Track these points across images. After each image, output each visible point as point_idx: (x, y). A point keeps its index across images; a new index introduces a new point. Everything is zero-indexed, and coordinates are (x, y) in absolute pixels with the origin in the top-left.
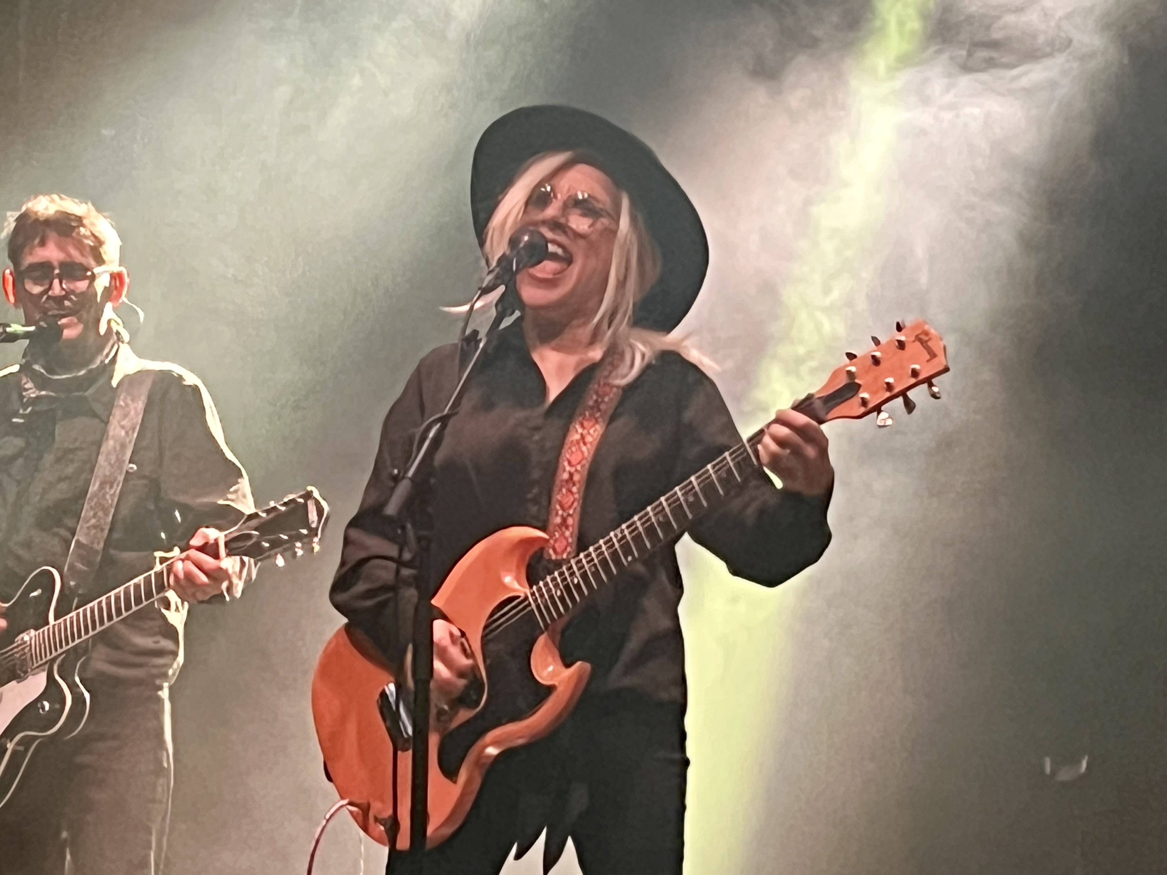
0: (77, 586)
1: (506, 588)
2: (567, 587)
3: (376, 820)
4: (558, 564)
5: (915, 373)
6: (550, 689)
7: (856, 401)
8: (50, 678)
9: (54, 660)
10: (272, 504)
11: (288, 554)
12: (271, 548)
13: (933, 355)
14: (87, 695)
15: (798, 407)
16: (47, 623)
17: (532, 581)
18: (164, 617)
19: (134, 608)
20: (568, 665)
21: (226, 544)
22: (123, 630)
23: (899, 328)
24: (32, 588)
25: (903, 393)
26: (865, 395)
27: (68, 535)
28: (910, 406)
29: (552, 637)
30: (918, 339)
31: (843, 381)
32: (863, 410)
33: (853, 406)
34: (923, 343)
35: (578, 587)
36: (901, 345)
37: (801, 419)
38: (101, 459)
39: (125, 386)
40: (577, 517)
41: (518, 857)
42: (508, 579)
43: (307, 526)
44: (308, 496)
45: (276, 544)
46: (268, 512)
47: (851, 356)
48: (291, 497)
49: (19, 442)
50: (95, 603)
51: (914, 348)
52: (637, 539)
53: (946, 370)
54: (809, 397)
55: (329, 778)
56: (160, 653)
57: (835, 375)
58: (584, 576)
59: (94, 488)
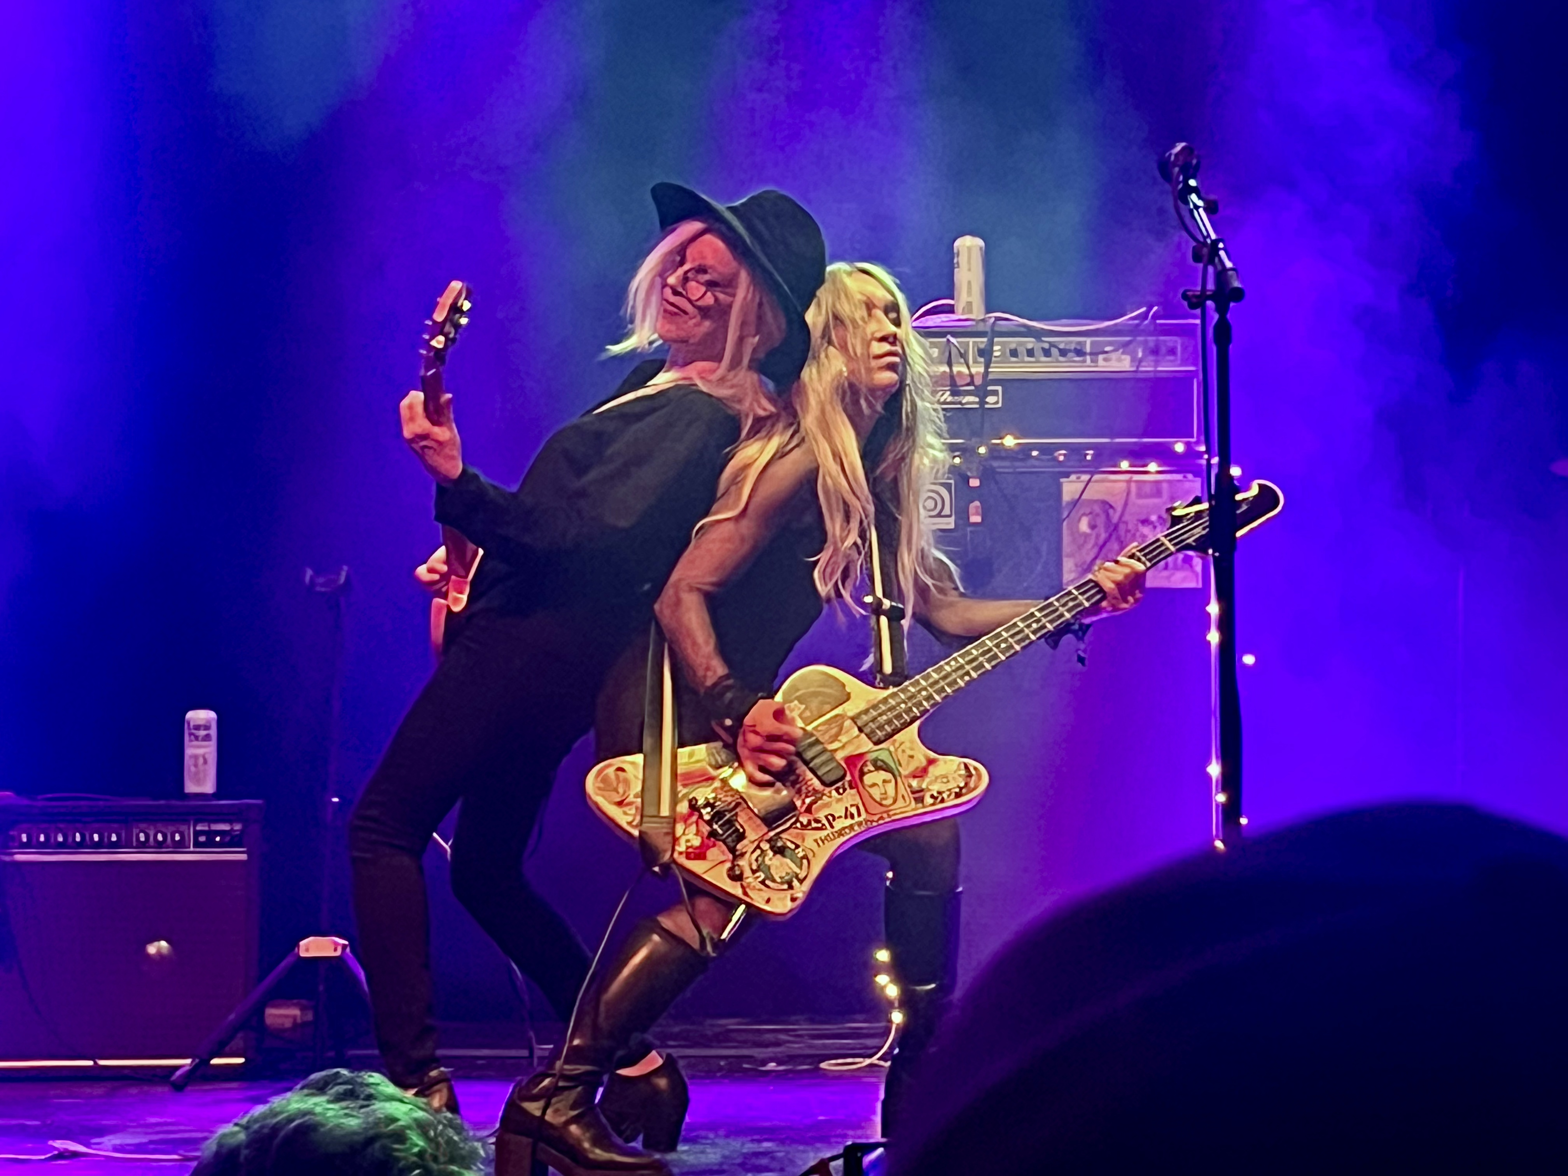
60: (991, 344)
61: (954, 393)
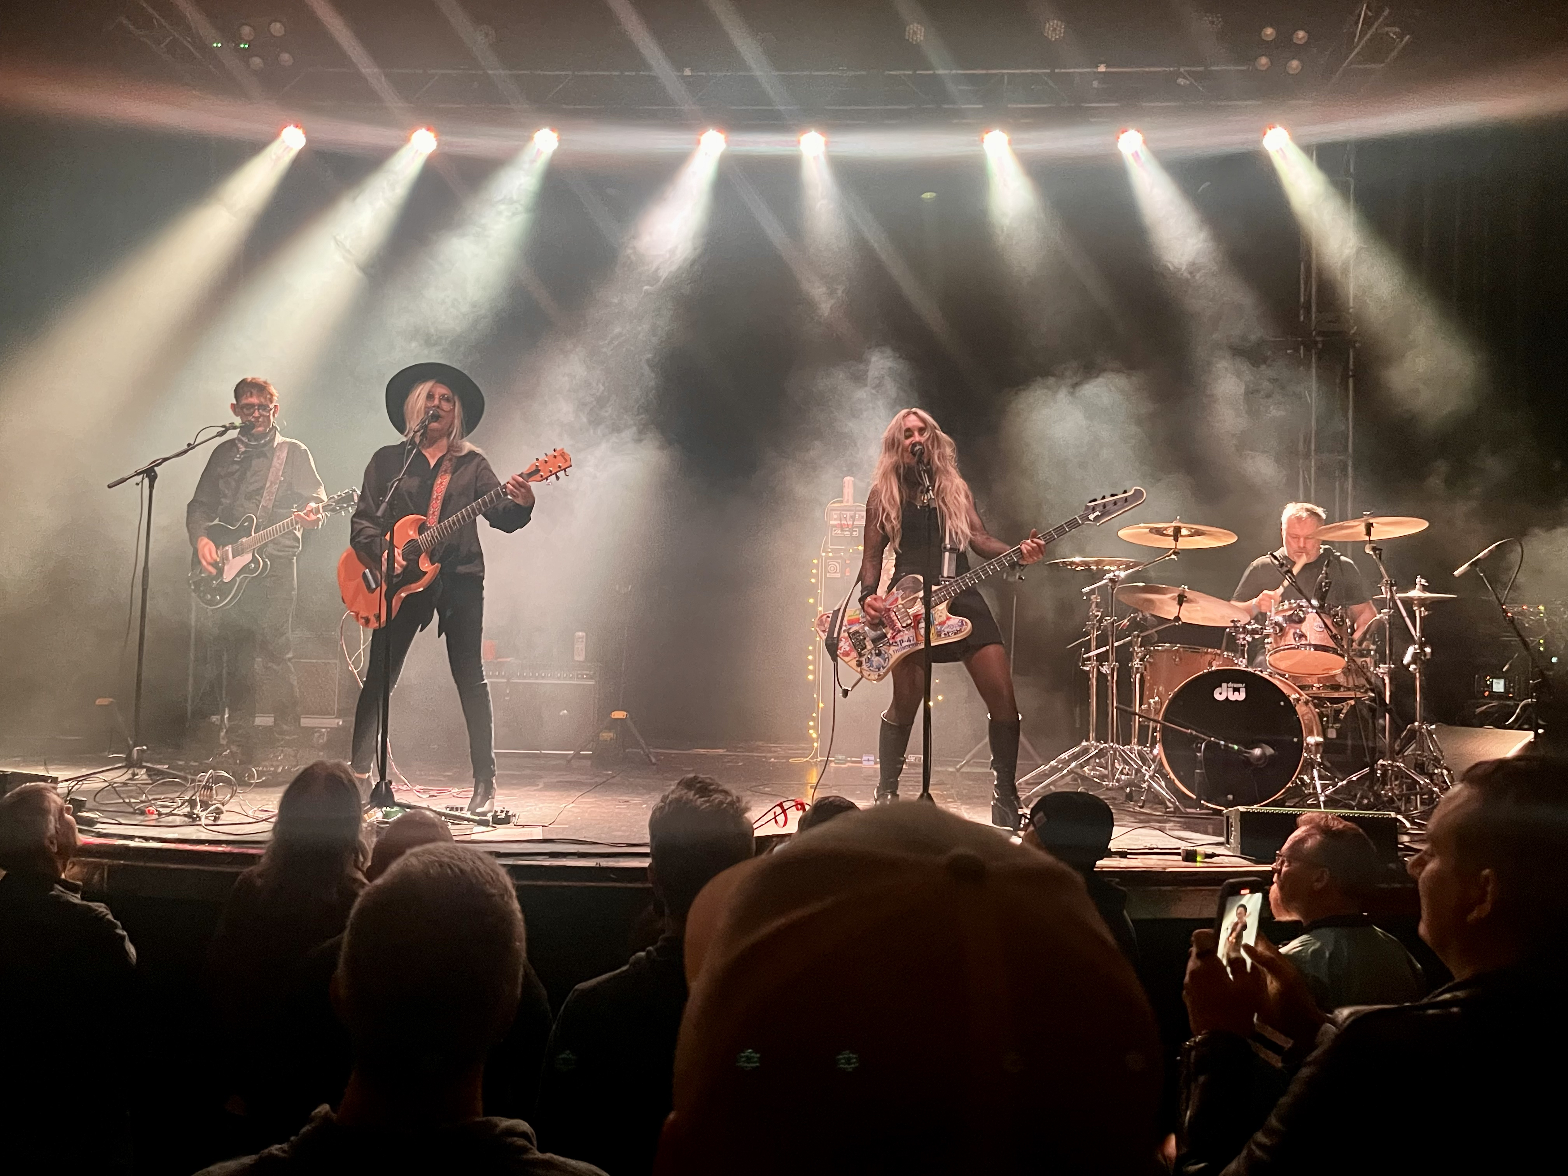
0: (263, 522)
1: (409, 536)
2: (432, 537)
3: (362, 618)
4: (429, 528)
5: (560, 467)
6: (426, 573)
7: (538, 475)
8: (253, 555)
9: (254, 549)
10: (339, 493)
11: (346, 511)
12: (340, 509)
13: (566, 461)
14: (269, 563)
15: (520, 475)
16: (251, 535)
17: (420, 534)
18: (294, 533)
19: (286, 530)
20: (433, 564)
21: (323, 507)
22: (281, 539)
23: (555, 450)
24: (244, 522)
25: (556, 473)
26: (542, 474)
27: (258, 503)
28: (558, 478)
29: (426, 553)
30: (561, 455)
31: (534, 468)
32: (541, 479)
33: (538, 477)
34: (563, 456)
35: (436, 537)
36: (555, 457)
37: (521, 479)
38: (270, 474)
39: (279, 447)
40: (439, 511)
41: (421, 630)
42: (411, 533)
43: (354, 502)
44: (354, 491)
45: (342, 508)
46: (338, 496)
47: (537, 460)
48: (347, 491)
49: (237, 467)
50: (271, 528)
51: (559, 458)
52: (458, 520)
53: (571, 466)
54: (522, 473)
55: (344, 602)
56: (293, 547)
57: (532, 465)
58: (439, 533)
59: (268, 485)
60: (855, 514)
61: (842, 530)
